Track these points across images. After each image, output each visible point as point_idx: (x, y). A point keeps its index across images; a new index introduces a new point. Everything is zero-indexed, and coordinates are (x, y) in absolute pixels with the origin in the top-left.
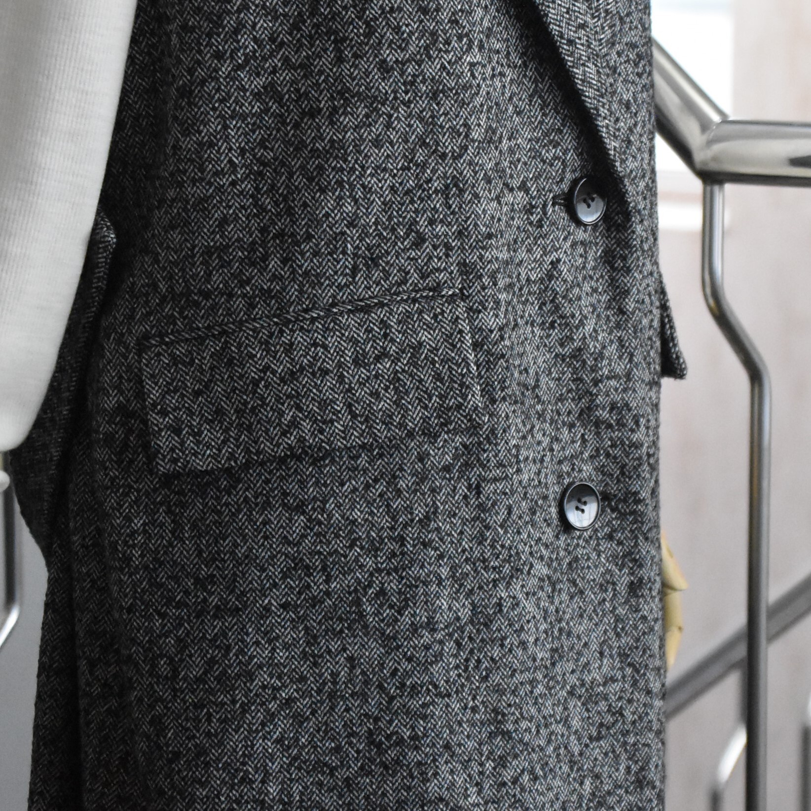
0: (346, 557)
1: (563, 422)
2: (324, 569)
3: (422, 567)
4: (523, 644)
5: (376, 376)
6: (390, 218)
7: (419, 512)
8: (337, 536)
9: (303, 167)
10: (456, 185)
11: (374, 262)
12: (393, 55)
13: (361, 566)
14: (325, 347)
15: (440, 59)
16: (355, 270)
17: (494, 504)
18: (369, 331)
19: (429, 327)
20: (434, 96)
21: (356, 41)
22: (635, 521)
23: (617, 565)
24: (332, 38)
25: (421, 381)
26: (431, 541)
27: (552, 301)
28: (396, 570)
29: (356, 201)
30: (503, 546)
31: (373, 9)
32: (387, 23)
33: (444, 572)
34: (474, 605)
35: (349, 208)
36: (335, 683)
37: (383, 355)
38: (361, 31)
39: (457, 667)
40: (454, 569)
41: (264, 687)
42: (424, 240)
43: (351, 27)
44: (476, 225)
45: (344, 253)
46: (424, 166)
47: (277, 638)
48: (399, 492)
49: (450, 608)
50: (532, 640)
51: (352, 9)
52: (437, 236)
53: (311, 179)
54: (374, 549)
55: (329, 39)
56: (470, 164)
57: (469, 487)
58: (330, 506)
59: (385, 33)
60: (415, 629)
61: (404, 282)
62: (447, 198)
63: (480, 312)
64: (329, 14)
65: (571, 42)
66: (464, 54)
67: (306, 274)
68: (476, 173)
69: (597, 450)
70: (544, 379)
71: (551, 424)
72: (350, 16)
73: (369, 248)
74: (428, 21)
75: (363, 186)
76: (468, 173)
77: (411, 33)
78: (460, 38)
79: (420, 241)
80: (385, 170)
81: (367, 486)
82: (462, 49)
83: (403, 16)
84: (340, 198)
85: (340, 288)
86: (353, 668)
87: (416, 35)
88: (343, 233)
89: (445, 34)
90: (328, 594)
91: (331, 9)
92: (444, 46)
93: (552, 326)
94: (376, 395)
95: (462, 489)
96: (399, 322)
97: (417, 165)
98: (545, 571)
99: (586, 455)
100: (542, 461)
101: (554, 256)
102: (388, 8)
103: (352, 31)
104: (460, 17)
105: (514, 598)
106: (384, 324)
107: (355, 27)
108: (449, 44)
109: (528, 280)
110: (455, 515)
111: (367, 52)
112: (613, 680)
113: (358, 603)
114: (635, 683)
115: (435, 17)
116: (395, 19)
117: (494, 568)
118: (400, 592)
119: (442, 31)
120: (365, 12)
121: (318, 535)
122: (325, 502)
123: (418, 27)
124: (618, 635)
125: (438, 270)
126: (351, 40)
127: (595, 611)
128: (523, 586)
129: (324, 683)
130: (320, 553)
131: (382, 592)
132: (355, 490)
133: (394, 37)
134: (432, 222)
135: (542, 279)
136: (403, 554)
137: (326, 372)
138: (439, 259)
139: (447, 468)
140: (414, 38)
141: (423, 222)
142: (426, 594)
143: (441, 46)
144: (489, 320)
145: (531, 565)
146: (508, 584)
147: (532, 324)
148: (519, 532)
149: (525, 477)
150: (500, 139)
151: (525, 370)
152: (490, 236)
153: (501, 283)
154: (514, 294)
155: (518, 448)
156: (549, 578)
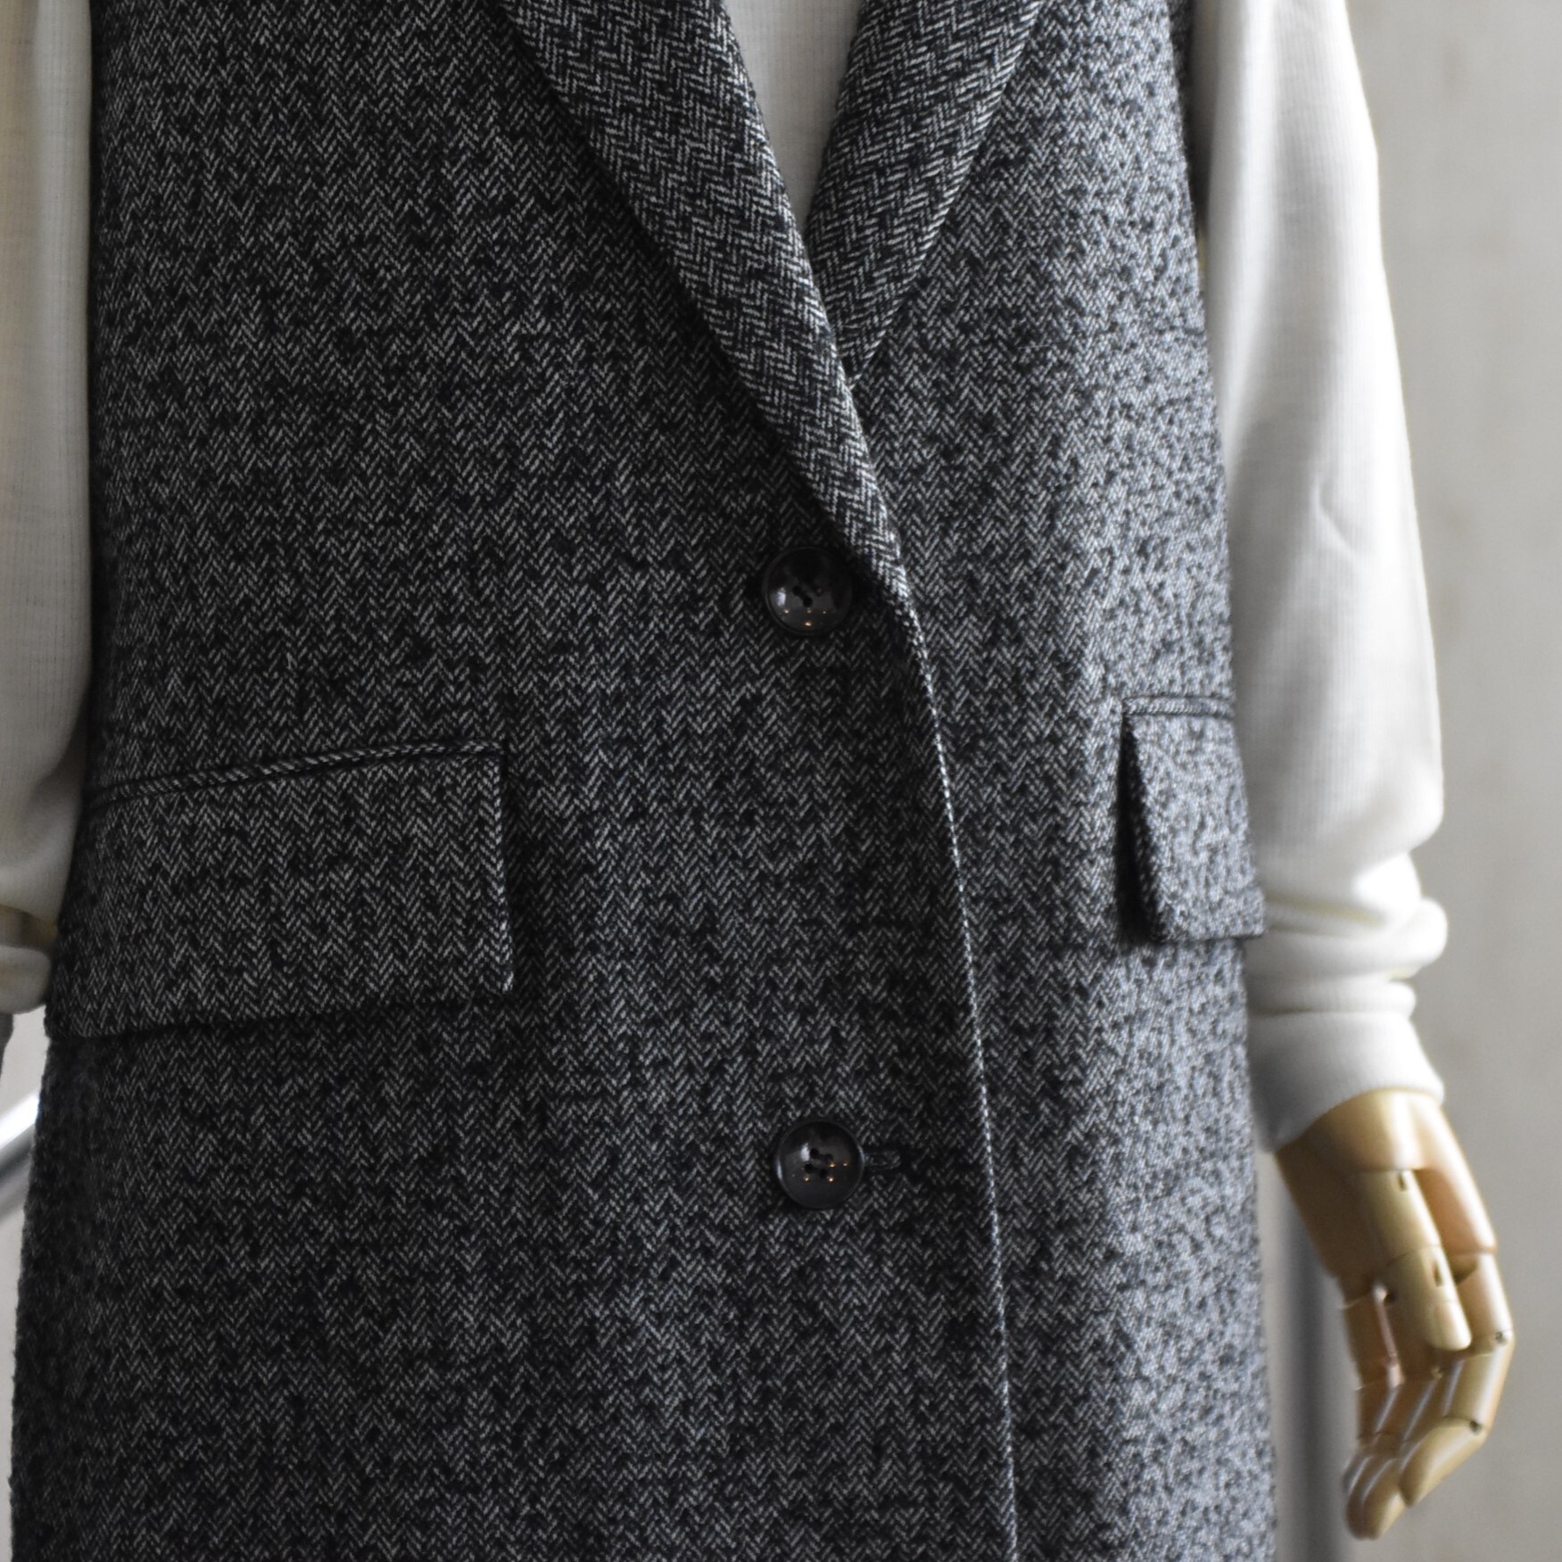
0: (286, 1213)
1: (785, 1002)
2: (247, 1233)
3: (424, 1246)
4: (651, 1411)
5: (326, 895)
6: (364, 610)
7: (421, 1145)
8: (270, 1174)
9: (210, 516)
10: (491, 554)
11: (336, 687)
12: (364, 320)
13: (316, 1234)
14: (243, 835)
15: (455, 328)
16: (302, 701)
17: (577, 1142)
18: (320, 812)
19: (427, 810)
20: (444, 395)
21: (298, 296)
22: (959, 1204)
23: (920, 1283)
24: (258, 289)
25: (401, 908)
26: (441, 1201)
27: (746, 774)
28: (376, 1246)
29: (298, 577)
30: (597, 1223)
31: (327, 239)
32: (351, 264)
33: (471, 1260)
34: (535, 1329)
35: (284, 590)
36: (269, 1442)
37: (342, 856)
38: (306, 278)
39: (496, 1438)
40: (492, 1255)
41: (151, 1435)
42: (428, 652)
43: (289, 271)
44: (532, 626)
45: (281, 668)
46: (427, 519)
47: (172, 1349)
48: (383, 1105)
49: (483, 1329)
51: (290, 239)
52: (453, 645)
53: (223, 537)
54: (338, 1203)
55: (253, 291)
56: (519, 516)
57: (525, 1107)
58: (258, 1118)
59: (349, 282)
60: (409, 1360)
61: (394, 724)
62: (473, 577)
63: (538, 785)
64: (253, 246)
65: (725, 302)
66: (506, 319)
67: (219, 703)
68: (533, 533)
69: (872, 1061)
70: (730, 921)
71: (750, 1006)
72: (287, 251)
73: (326, 662)
74: (429, 260)
75: (310, 550)
76: (514, 532)
77: (396, 283)
78: (496, 292)
79: (420, 653)
80: (350, 524)
81: (326, 1090)
82: (500, 311)
83: (380, 252)
84: (270, 571)
85: (277, 731)
86: (299, 1418)
87: (406, 285)
88: (277, 634)
89: (465, 284)
90: (255, 1278)
91: (257, 238)
92: (462, 304)
93: (748, 818)
94: (320, 928)
95: (511, 1109)
96: (374, 799)
97: (414, 517)
99: (845, 1069)
100: (717, 1070)
101: (749, 689)
102: (352, 238)
103: (291, 277)
104: (498, 255)
105: (624, 1320)
106: (347, 800)
107: (295, 271)
108: (473, 304)
109: (687, 734)
110: (495, 1156)
111: (316, 315)
112: (905, 1501)
113: (307, 1298)
114: (959, 1514)
115: (444, 253)
116: (365, 257)
117: (578, 1263)
118: (383, 1289)
119: (457, 278)
120: (312, 245)
121: (237, 1169)
122: (248, 1111)
123: (410, 271)
124: (921, 1420)
125: (457, 706)
126: (289, 294)
127: (865, 1366)
128: (646, 1301)
129: (251, 1441)
130: (239, 1203)
131: (351, 1285)
132: (303, 1094)
133: (364, 289)
135: (720, 733)
136: (389, 1218)
137: (240, 881)
138: (459, 686)
139: (480, 1069)
140: (401, 291)
141: (425, 619)
142: (431, 1298)
143: (456, 304)
144: (558, 801)
145: (674, 1263)
146: (611, 1295)
147: (697, 814)
148: (638, 1199)
149: (659, 1098)
150: (608, 474)
151: (670, 898)
152: (564, 647)
153: (590, 734)
154: (639, 756)
155: (634, 1042)
156: (730, 1292)
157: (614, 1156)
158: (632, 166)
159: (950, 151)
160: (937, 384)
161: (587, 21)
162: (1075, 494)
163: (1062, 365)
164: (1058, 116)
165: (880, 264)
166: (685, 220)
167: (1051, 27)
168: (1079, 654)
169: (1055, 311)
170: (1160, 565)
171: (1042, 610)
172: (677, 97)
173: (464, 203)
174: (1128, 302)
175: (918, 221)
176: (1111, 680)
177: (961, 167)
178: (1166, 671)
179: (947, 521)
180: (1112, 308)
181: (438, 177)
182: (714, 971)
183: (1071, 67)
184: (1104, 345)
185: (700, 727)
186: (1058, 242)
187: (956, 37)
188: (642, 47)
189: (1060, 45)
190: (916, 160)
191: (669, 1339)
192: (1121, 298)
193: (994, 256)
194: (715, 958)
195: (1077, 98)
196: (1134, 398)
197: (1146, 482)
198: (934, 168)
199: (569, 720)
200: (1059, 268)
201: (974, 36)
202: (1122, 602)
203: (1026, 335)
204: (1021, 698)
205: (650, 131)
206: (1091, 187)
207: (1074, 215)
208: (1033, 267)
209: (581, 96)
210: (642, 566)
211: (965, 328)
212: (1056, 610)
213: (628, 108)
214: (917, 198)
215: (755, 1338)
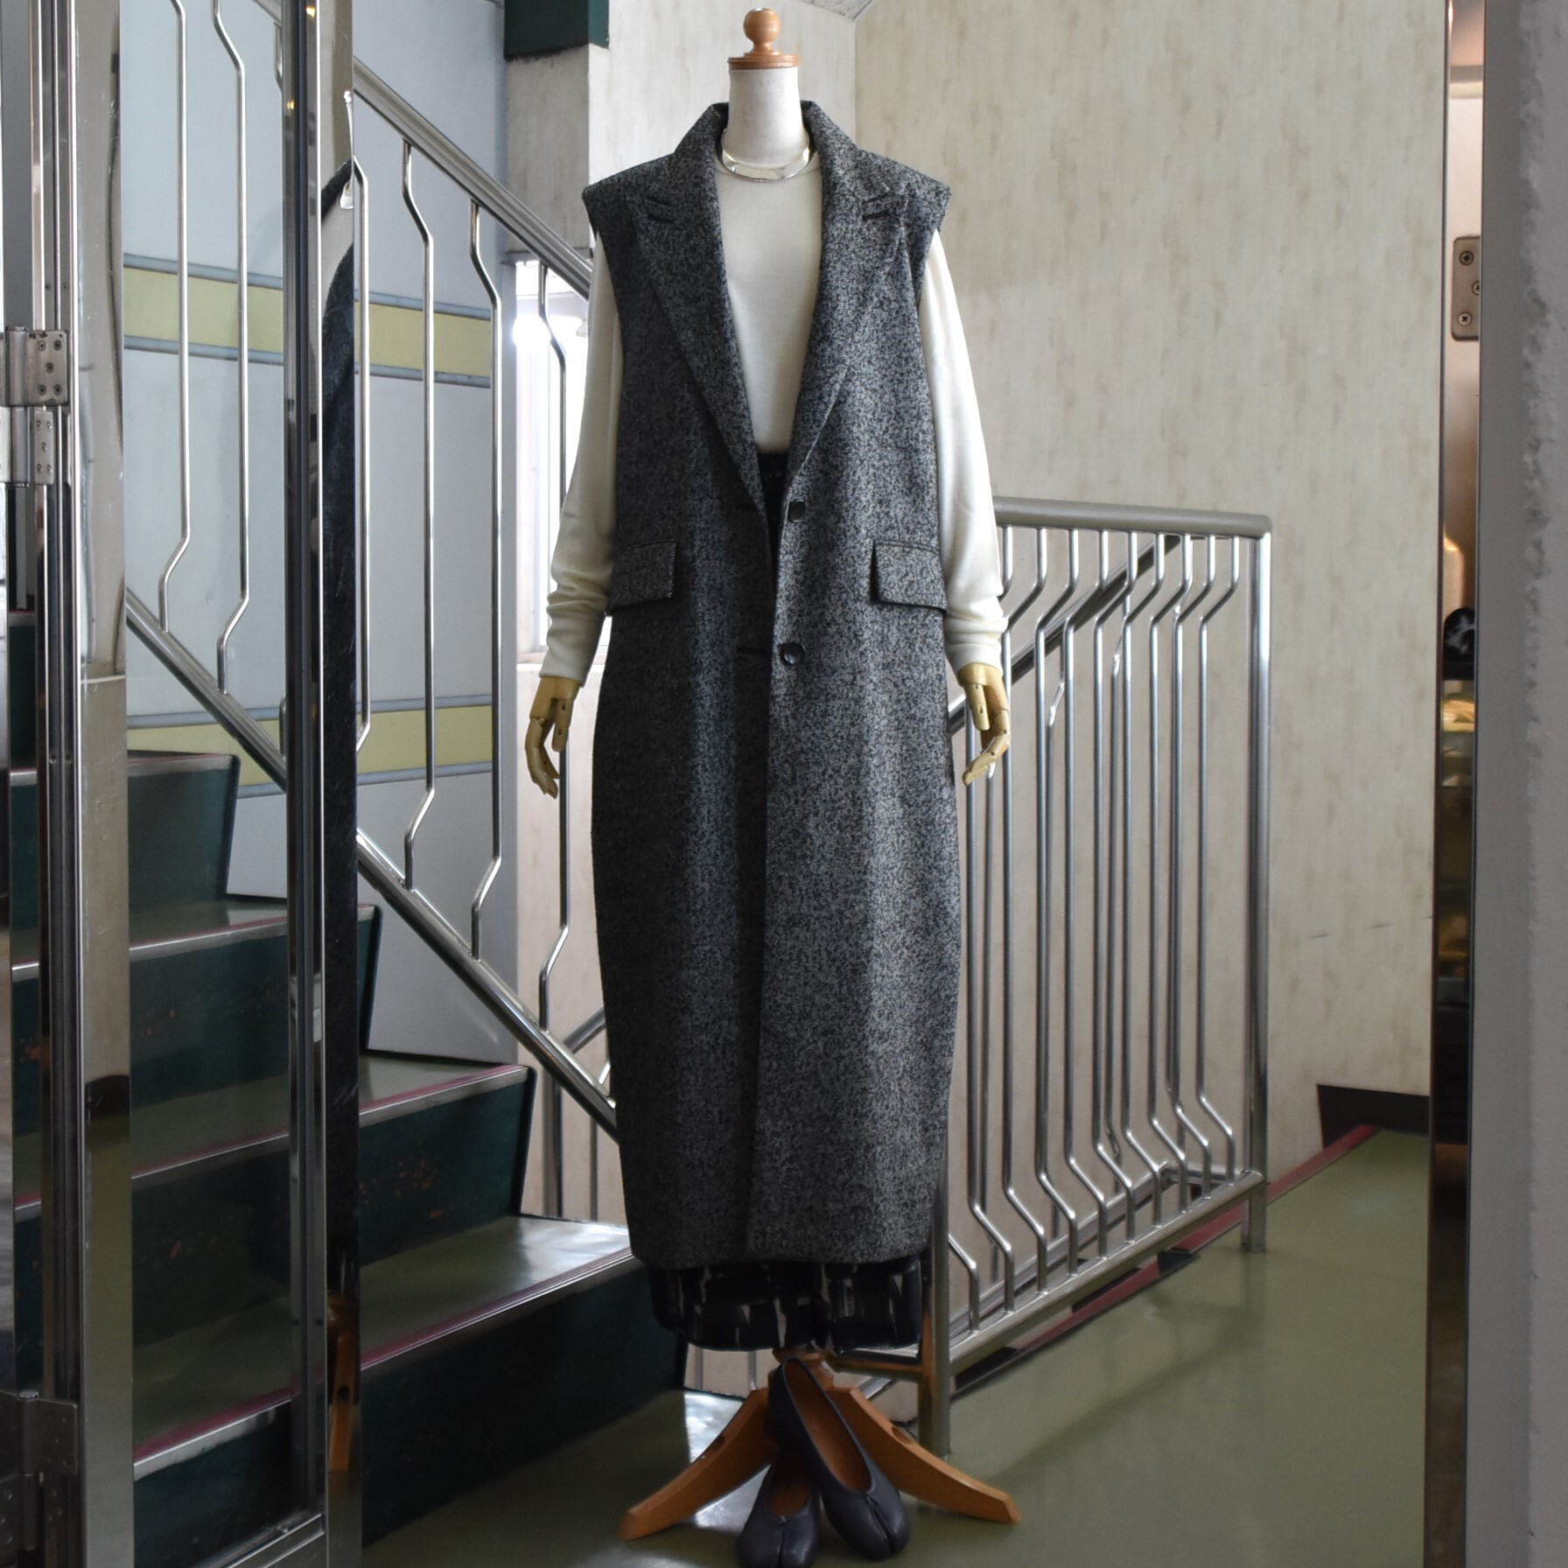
3: (661, 662)
4: (703, 706)
6: (654, 507)
11: (648, 526)
16: (642, 530)
17: (688, 637)
18: (642, 556)
19: (661, 555)
26: (664, 651)
30: (692, 657)
33: (669, 666)
34: (679, 683)
37: (645, 566)
45: (638, 522)
50: (708, 705)
52: (670, 515)
61: (657, 534)
63: (684, 549)
65: (728, 433)
71: (729, 609)
73: (646, 520)
76: (682, 487)
79: (664, 517)
85: (637, 537)
94: (638, 583)
98: (718, 675)
100: (721, 624)
105: (698, 683)
106: (647, 553)
109: (719, 540)
117: (688, 668)
125: (670, 530)
128: (703, 678)
134: (669, 509)
136: (655, 655)
138: (671, 525)
142: (662, 675)
144: (688, 553)
145: (710, 670)
146: (694, 676)
147: (720, 560)
148: (702, 653)
149: (708, 629)
150: (706, 475)
151: (714, 580)
152: (691, 516)
153: (697, 537)
154: (708, 544)
155: (703, 614)
156: (721, 679)
157: (697, 641)
158: (710, 400)
159: (830, 395)
160: (823, 458)
161: (706, 366)
162: (859, 486)
163: (856, 453)
164: (854, 392)
165: (813, 423)
166: (721, 413)
167: (852, 370)
168: (860, 526)
169: (854, 440)
170: (887, 506)
171: (851, 514)
172: (723, 385)
173: (678, 409)
174: (873, 439)
175: (823, 412)
176: (869, 534)
177: (833, 399)
178: (890, 534)
179: (826, 492)
180: (868, 441)
181: (674, 404)
182: (722, 599)
183: (857, 380)
184: (866, 449)
185: (722, 539)
186: (854, 423)
187: (829, 368)
188: (716, 372)
189: (854, 374)
190: (821, 397)
191: (707, 688)
192: (871, 438)
193: (838, 426)
194: (722, 596)
195: (859, 388)
196: (876, 464)
197: (881, 484)
198: (826, 400)
199: (692, 533)
200: (855, 429)
201: (833, 367)
202: (873, 515)
203: (846, 445)
204: (846, 536)
205: (715, 392)
206: (862, 410)
207: (858, 416)
208: (848, 428)
209: (701, 382)
210: (712, 498)
211: (830, 444)
212: (854, 515)
213: (712, 386)
214: (823, 407)
215: (725, 692)
